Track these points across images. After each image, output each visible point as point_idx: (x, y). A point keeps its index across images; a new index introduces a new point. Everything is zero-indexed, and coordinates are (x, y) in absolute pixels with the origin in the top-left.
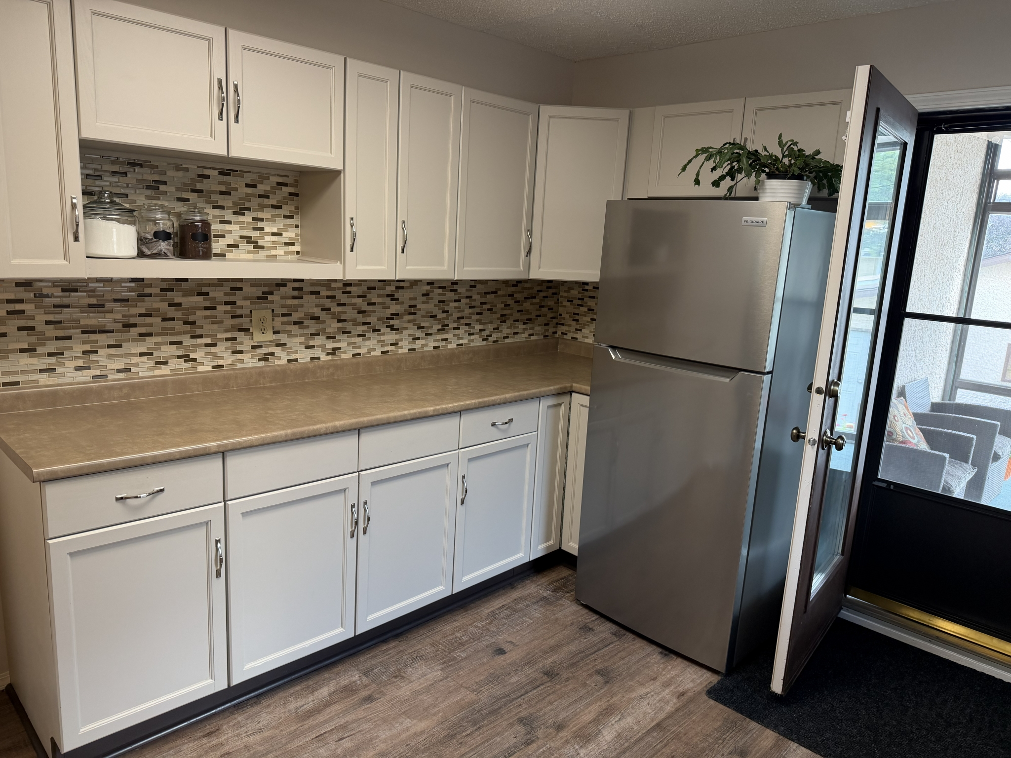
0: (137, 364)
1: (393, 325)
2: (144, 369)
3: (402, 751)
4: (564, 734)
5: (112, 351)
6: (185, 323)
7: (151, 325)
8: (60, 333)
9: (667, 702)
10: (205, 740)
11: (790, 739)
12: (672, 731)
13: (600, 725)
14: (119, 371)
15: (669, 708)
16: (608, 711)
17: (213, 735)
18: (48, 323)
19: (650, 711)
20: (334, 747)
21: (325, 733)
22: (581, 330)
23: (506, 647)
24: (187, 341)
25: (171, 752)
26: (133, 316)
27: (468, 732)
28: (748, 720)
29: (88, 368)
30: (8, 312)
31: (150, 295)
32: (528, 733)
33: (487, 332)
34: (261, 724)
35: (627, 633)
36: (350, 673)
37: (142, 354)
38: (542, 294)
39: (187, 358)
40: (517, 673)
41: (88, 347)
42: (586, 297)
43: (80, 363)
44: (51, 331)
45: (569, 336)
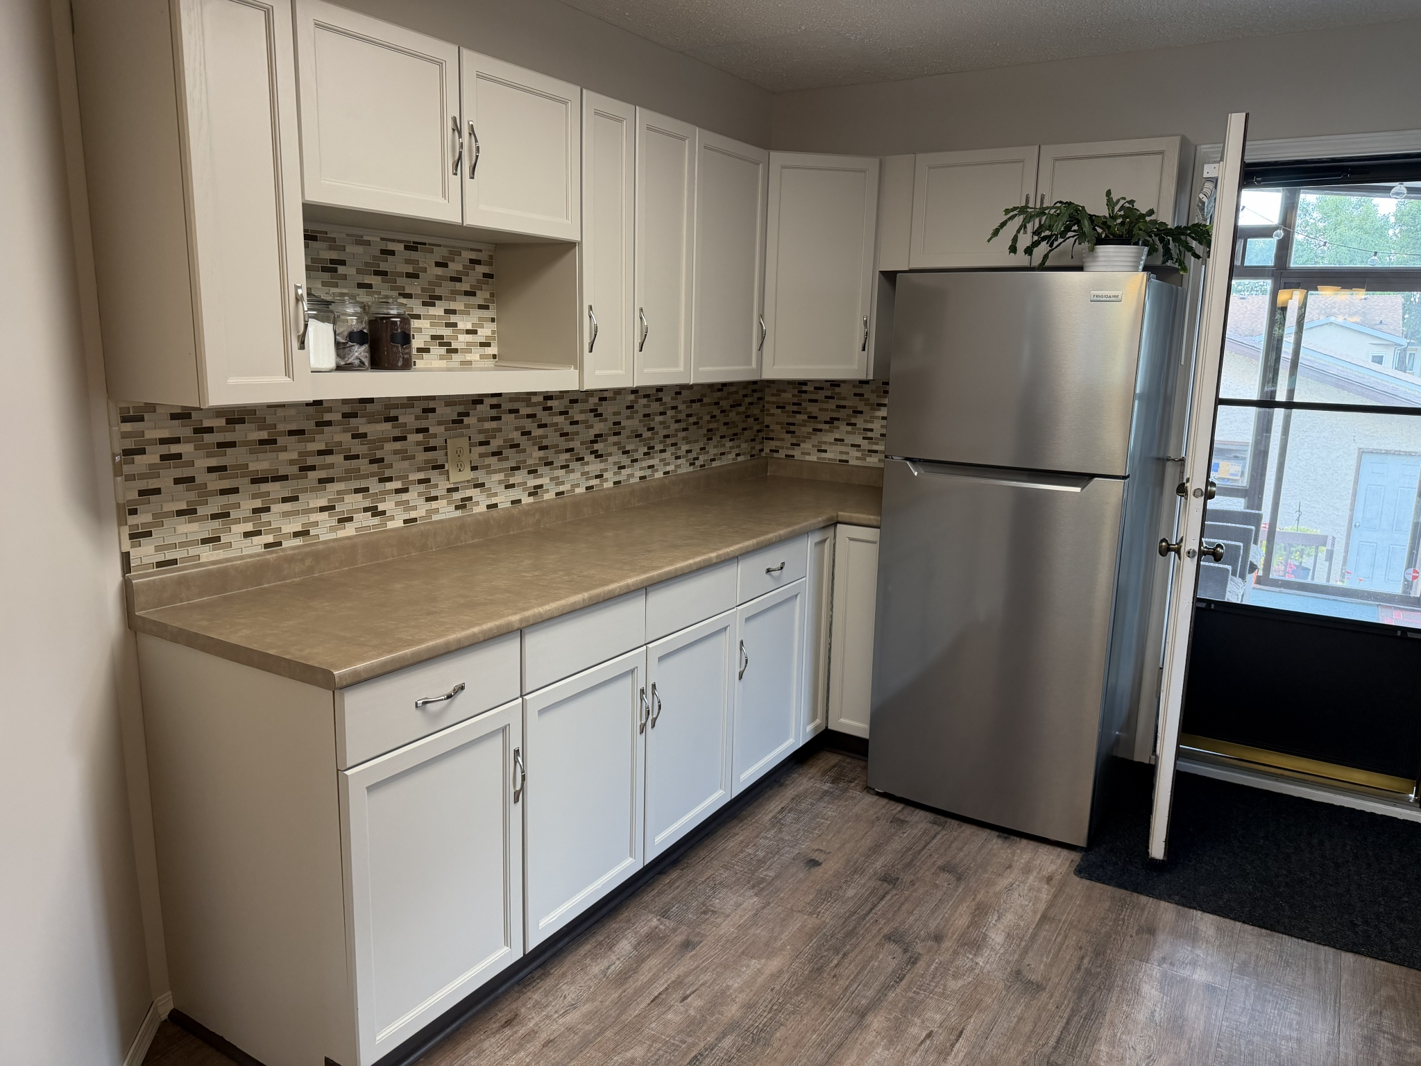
0: (316, 524)
1: (597, 451)
2: (325, 530)
3: (770, 998)
4: (947, 944)
5: (288, 507)
6: (372, 462)
7: (331, 466)
8: (226, 484)
9: (1039, 890)
10: (508, 1032)
11: (1191, 908)
12: (1063, 920)
13: (980, 927)
14: (296, 534)
15: (1045, 896)
16: (981, 912)
17: (514, 1023)
18: (211, 470)
19: (1026, 903)
20: (682, 1009)
21: (660, 994)
22: (799, 445)
23: (818, 857)
24: (375, 487)
25: (471, 1054)
26: (311, 454)
27: (835, 962)
28: (1135, 894)
29: (258, 533)
30: (163, 458)
31: (329, 423)
32: (905, 951)
33: (693, 455)
34: (569, 999)
35: (949, 820)
36: (643, 918)
37: (322, 509)
38: (748, 400)
39: (375, 511)
40: (850, 885)
41: (258, 504)
42: (805, 401)
43: (249, 527)
44: (214, 482)
45: (782, 454)
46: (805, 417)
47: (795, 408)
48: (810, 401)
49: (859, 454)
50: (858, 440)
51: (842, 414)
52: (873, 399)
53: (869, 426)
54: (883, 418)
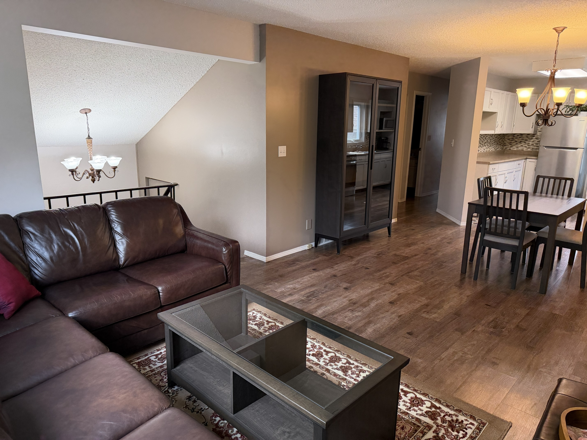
22: (512, 147)
33: (495, 147)
42: (514, 138)
45: (508, 149)
46: (514, 141)
47: (512, 139)
48: (516, 138)
49: (526, 148)
50: (526, 146)
51: (523, 140)
52: (530, 138)
53: (529, 143)
54: (532, 141)
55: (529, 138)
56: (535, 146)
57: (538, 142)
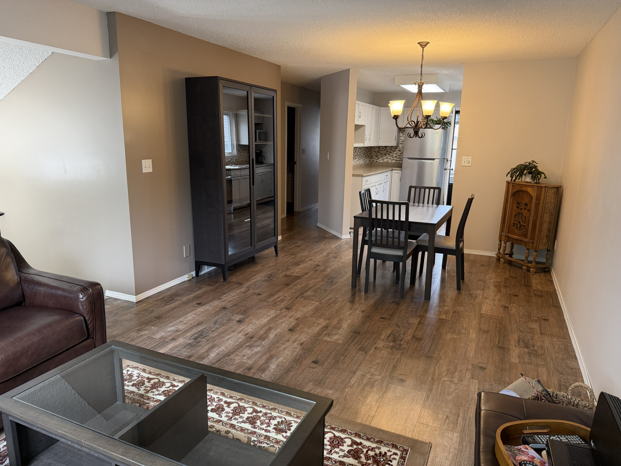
22: (379, 159)
33: (364, 160)
45: (375, 161)
46: (380, 154)
47: (378, 152)
48: (381, 150)
49: (391, 160)
50: (391, 158)
51: (388, 153)
52: (394, 150)
53: (393, 155)
54: (396, 153)
55: (392, 151)
56: (398, 158)
57: (401, 154)
